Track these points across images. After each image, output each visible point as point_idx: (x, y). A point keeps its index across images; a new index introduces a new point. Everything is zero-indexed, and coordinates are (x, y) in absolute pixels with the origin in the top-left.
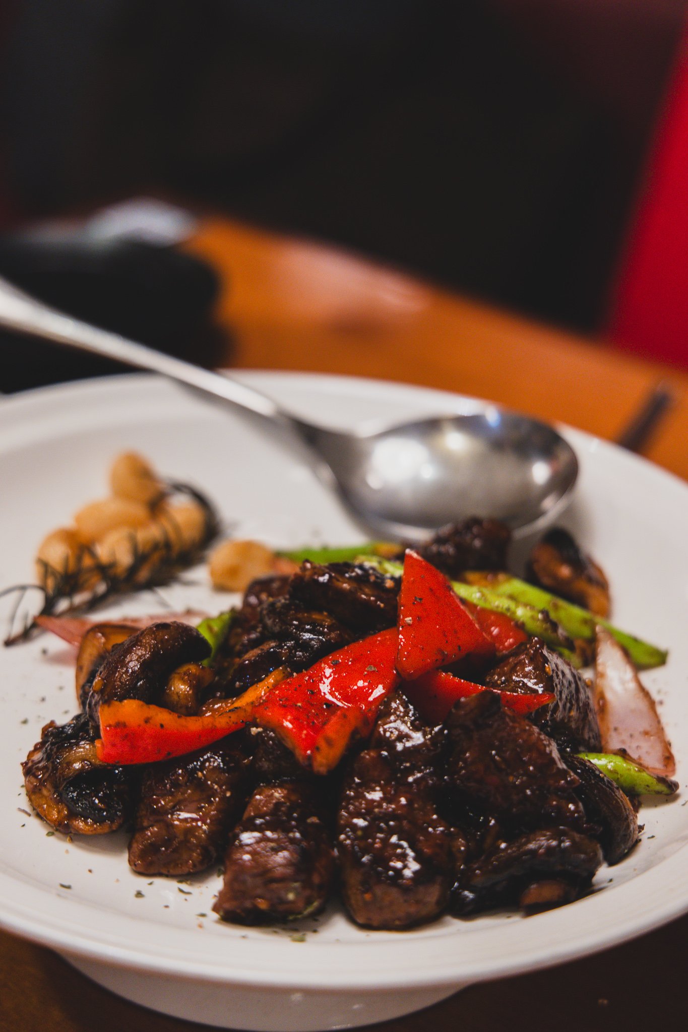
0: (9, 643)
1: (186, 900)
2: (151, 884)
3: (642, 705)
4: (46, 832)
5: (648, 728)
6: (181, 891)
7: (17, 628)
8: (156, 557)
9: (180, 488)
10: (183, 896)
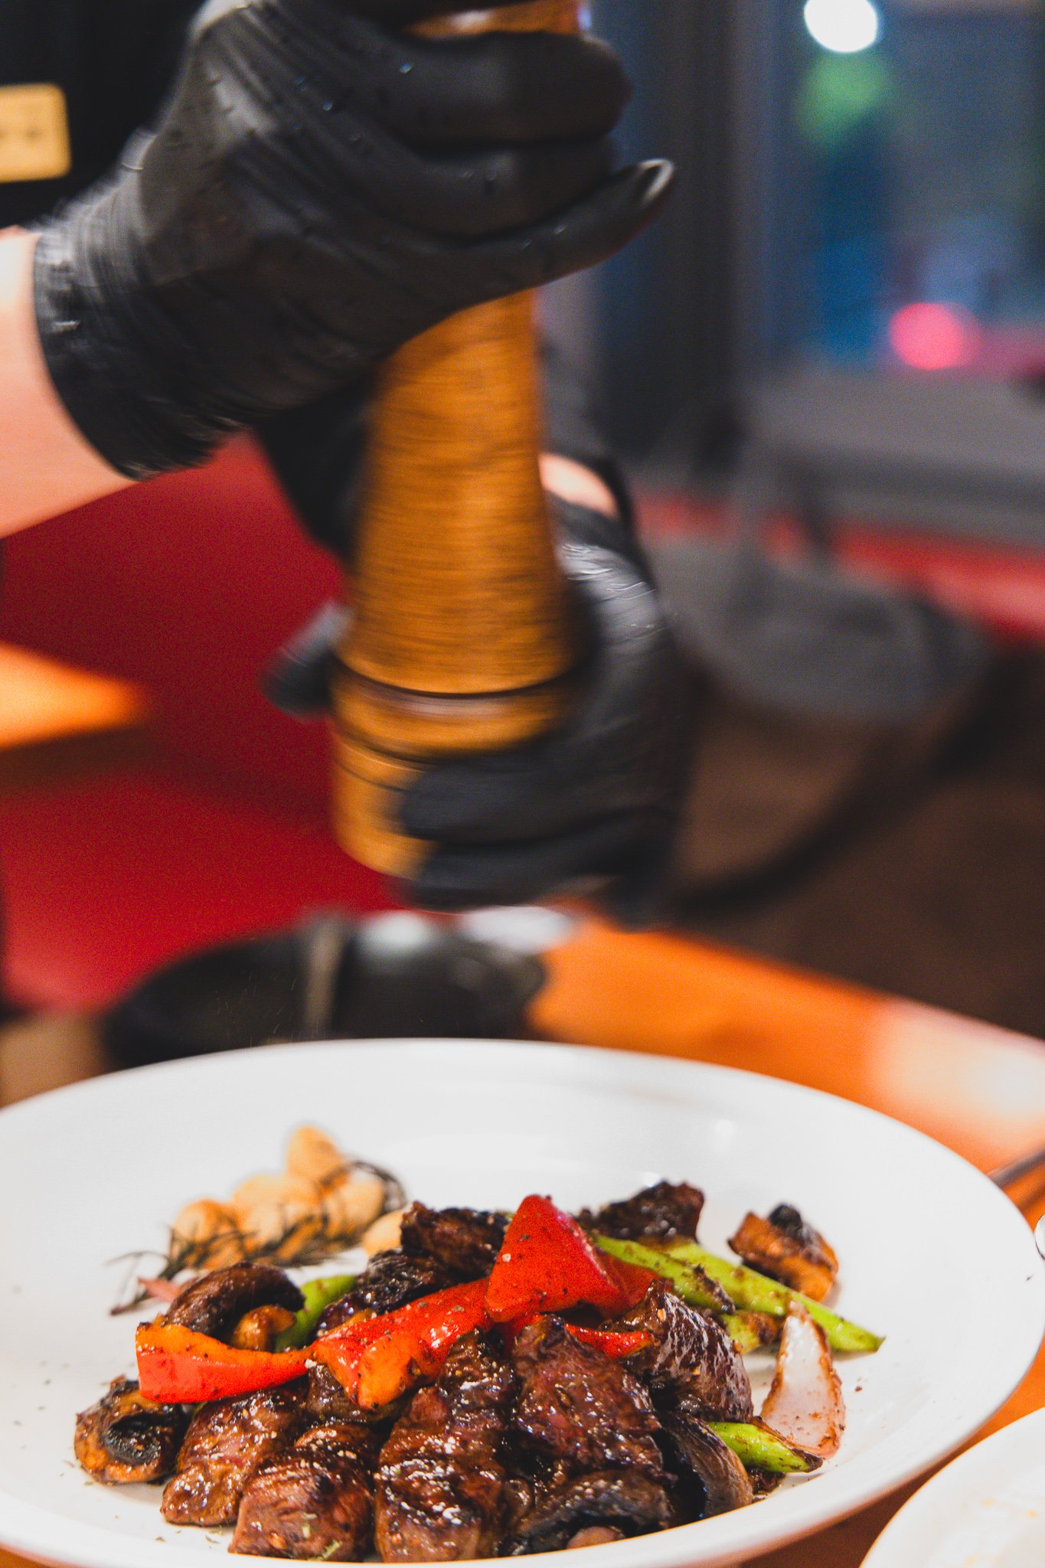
0: (116, 1312)
1: (210, 1548)
2: (179, 1532)
3: (823, 1387)
4: (84, 1481)
5: (819, 1410)
6: (209, 1539)
7: (127, 1298)
8: (307, 1231)
9: (359, 1164)
10: (210, 1544)
